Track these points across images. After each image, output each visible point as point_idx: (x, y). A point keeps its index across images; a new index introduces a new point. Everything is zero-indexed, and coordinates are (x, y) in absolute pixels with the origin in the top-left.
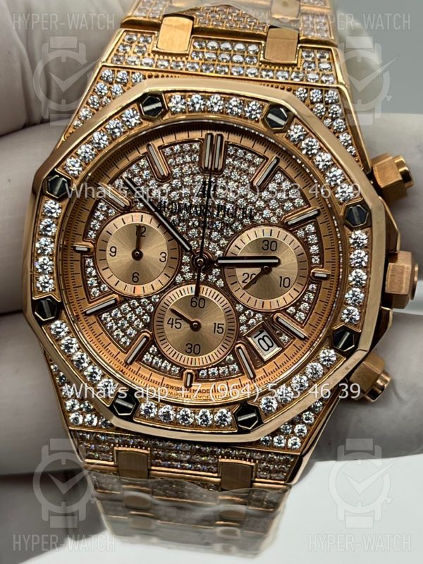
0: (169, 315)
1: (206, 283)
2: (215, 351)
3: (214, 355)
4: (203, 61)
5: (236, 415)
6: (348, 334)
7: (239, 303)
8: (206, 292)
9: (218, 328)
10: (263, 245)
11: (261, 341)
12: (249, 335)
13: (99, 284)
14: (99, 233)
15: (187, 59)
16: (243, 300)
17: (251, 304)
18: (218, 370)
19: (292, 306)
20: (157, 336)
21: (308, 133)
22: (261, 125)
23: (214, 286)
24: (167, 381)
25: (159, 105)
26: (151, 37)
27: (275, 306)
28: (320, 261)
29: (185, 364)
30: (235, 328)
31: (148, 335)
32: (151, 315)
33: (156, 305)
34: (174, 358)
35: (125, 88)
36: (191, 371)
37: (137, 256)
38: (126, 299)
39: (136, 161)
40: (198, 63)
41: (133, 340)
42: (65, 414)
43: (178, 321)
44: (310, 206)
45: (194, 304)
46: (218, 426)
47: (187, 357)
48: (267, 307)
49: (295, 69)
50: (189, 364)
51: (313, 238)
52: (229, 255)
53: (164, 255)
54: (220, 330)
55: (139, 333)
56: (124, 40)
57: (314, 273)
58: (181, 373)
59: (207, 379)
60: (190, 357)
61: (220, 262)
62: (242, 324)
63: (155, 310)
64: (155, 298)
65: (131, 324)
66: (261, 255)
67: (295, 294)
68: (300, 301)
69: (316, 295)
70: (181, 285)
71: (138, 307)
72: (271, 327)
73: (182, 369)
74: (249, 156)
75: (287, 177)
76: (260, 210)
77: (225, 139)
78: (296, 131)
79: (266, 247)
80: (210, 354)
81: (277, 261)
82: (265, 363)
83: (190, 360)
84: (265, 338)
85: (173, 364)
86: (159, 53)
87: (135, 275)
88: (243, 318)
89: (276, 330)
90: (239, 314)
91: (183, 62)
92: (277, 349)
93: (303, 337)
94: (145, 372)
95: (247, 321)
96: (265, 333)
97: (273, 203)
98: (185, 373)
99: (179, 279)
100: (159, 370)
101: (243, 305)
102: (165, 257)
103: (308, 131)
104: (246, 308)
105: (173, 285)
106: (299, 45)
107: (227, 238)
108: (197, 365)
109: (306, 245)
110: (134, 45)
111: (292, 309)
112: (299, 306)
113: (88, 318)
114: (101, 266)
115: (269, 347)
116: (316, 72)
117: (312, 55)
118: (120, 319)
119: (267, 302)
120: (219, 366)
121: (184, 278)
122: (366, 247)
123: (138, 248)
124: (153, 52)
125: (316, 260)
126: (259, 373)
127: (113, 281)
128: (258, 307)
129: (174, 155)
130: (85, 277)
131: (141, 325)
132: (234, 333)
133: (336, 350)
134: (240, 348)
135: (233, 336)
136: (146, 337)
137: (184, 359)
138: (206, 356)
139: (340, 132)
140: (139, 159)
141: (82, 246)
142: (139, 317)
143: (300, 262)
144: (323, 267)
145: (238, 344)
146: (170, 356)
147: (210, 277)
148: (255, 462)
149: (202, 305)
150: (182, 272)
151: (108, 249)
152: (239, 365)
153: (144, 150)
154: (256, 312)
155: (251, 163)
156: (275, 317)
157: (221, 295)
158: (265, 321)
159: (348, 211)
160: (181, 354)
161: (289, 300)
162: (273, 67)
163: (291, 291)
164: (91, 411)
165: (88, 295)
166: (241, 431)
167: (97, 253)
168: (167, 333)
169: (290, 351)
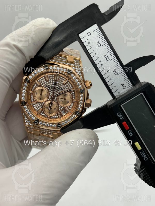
1: (53, 101)
2: (54, 113)
4: (56, 60)
5: (57, 125)
6: (79, 112)
8: (53, 102)
9: (55, 109)
12: (61, 111)
13: (33, 99)
14: (34, 90)
15: (53, 59)
16: (60, 104)
17: (61, 105)
20: (43, 110)
21: (74, 75)
22: (66, 73)
23: (55, 101)
24: (45, 118)
25: (48, 67)
27: (66, 106)
32: (43, 106)
33: (44, 104)
37: (41, 95)
38: (38, 102)
39: (42, 77)
41: (39, 110)
42: (25, 123)
43: (48, 107)
44: (74, 89)
46: (53, 127)
48: (64, 106)
49: (73, 63)
51: (74, 94)
53: (46, 95)
55: (40, 109)
57: (73, 101)
58: (47, 117)
59: (52, 118)
65: (39, 107)
67: (70, 104)
68: (70, 106)
69: (73, 105)
70: (49, 101)
71: (40, 104)
72: (65, 110)
73: (48, 116)
74: (63, 78)
75: (70, 83)
76: (64, 88)
77: (59, 75)
78: (72, 75)
79: (65, 95)
82: (63, 116)
84: (63, 112)
85: (46, 115)
87: (40, 98)
88: (60, 108)
90: (59, 107)
92: (66, 114)
93: (70, 112)
94: (41, 116)
97: (67, 87)
99: (48, 100)
100: (43, 116)
104: (60, 106)
105: (47, 101)
106: (74, 59)
108: (51, 116)
109: (72, 95)
111: (69, 107)
113: (31, 105)
114: (34, 96)
116: (77, 64)
117: (76, 61)
118: (37, 106)
120: (54, 116)
122: (83, 97)
123: (41, 93)
125: (74, 98)
126: (62, 118)
127: (36, 99)
128: (63, 106)
129: (49, 77)
130: (31, 98)
131: (41, 107)
132: (58, 110)
133: (76, 115)
134: (59, 113)
137: (48, 114)
138: (52, 114)
139: (80, 76)
140: (43, 77)
141: (31, 92)
142: (40, 106)
143: (71, 98)
144: (75, 100)
148: (59, 134)
149: (52, 105)
150: (49, 98)
151: (36, 93)
152: (58, 116)
153: (44, 75)
154: (62, 107)
155: (63, 80)
156: (66, 108)
157: (56, 103)
159: (81, 90)
161: (68, 105)
162: (69, 63)
163: (69, 104)
164: (30, 123)
165: (31, 101)
166: (58, 128)
167: (33, 94)
168: (45, 109)
169: (68, 114)
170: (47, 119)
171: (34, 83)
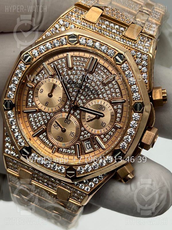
0: (54, 123)
1: (73, 114)
2: (68, 142)
3: (67, 144)
4: (100, 28)
5: (67, 170)
6: (120, 153)
7: (83, 127)
8: (73, 119)
9: (72, 134)
10: (99, 107)
11: (87, 145)
12: (83, 141)
13: (32, 102)
14: (38, 82)
15: (94, 25)
16: (85, 126)
17: (88, 129)
18: (67, 150)
19: (103, 135)
20: (48, 129)
21: (129, 69)
22: (112, 59)
23: (76, 117)
24: (46, 148)
25: (76, 39)
26: (84, 12)
27: (97, 133)
28: (120, 121)
29: (55, 144)
30: (78, 136)
31: (44, 128)
32: (48, 120)
33: (51, 117)
34: (51, 140)
35: (67, 29)
36: (56, 147)
37: (50, 96)
38: (40, 111)
39: (61, 59)
40: (98, 28)
41: (38, 128)
42: (4, 148)
43: (57, 126)
44: (122, 98)
45: (66, 121)
46: (59, 172)
47: (57, 141)
48: (93, 132)
49: (135, 42)
50: (56, 144)
51: (120, 111)
52: (85, 107)
53: (60, 98)
54: (73, 135)
55: (41, 125)
56: (73, 11)
57: (115, 125)
58: (52, 147)
59: (61, 152)
60: (58, 142)
61: (80, 108)
62: (82, 136)
63: (50, 119)
64: (52, 114)
65: (39, 121)
66: (98, 111)
67: (106, 131)
68: (107, 134)
69: (114, 133)
70: (63, 112)
71: (44, 115)
72: (93, 140)
73: (53, 145)
74: (105, 71)
75: (117, 84)
76: (103, 93)
77: (98, 61)
78: (125, 66)
79: (100, 108)
80: (66, 143)
81: (102, 115)
82: (86, 154)
83: (57, 143)
84: (89, 144)
85: (50, 142)
86: (85, 20)
87: (47, 103)
88: (83, 133)
89: (94, 142)
90: (82, 131)
91: (92, 26)
92: (92, 150)
93: (103, 148)
94: (39, 142)
95: (84, 135)
96: (89, 142)
97: (108, 92)
98: (54, 147)
99: (63, 110)
100: (44, 143)
101: (84, 128)
102: (60, 100)
103: (130, 68)
104: (85, 130)
105: (60, 111)
106: (141, 33)
107: (86, 100)
108: (59, 146)
109: (116, 112)
110: (76, 13)
112: (106, 136)
113: (24, 114)
114: (35, 95)
115: (90, 148)
116: (142, 46)
117: (144, 39)
118: (36, 118)
119: (94, 130)
120: (67, 149)
121: (65, 110)
122: (138, 121)
123: (51, 93)
124: (82, 18)
125: (118, 119)
126: (82, 157)
127: (38, 102)
128: (90, 131)
129: (76, 61)
130: (28, 97)
131: (43, 123)
132: (78, 138)
133: (113, 158)
134: (78, 144)
135: (77, 139)
136: (43, 128)
137: (55, 141)
138: (64, 143)
139: (144, 72)
140: (63, 58)
141: (30, 85)
142: (44, 119)
143: (111, 118)
144: (120, 124)
145: (77, 142)
146: (50, 139)
147: (75, 113)
148: (70, 191)
149: (68, 123)
150: (65, 107)
151: (40, 89)
152: (75, 151)
153: (65, 55)
154: (88, 132)
155: (105, 73)
156: (95, 137)
157: (77, 121)
158: (91, 137)
159: (136, 104)
160: (54, 139)
161: (103, 132)
162: (126, 39)
163: (105, 129)
164: (13, 150)
165: (27, 105)
166: (66, 177)
167: (35, 90)
168: (52, 129)
169: (97, 152)
170: (51, 152)
171: (42, 67)
